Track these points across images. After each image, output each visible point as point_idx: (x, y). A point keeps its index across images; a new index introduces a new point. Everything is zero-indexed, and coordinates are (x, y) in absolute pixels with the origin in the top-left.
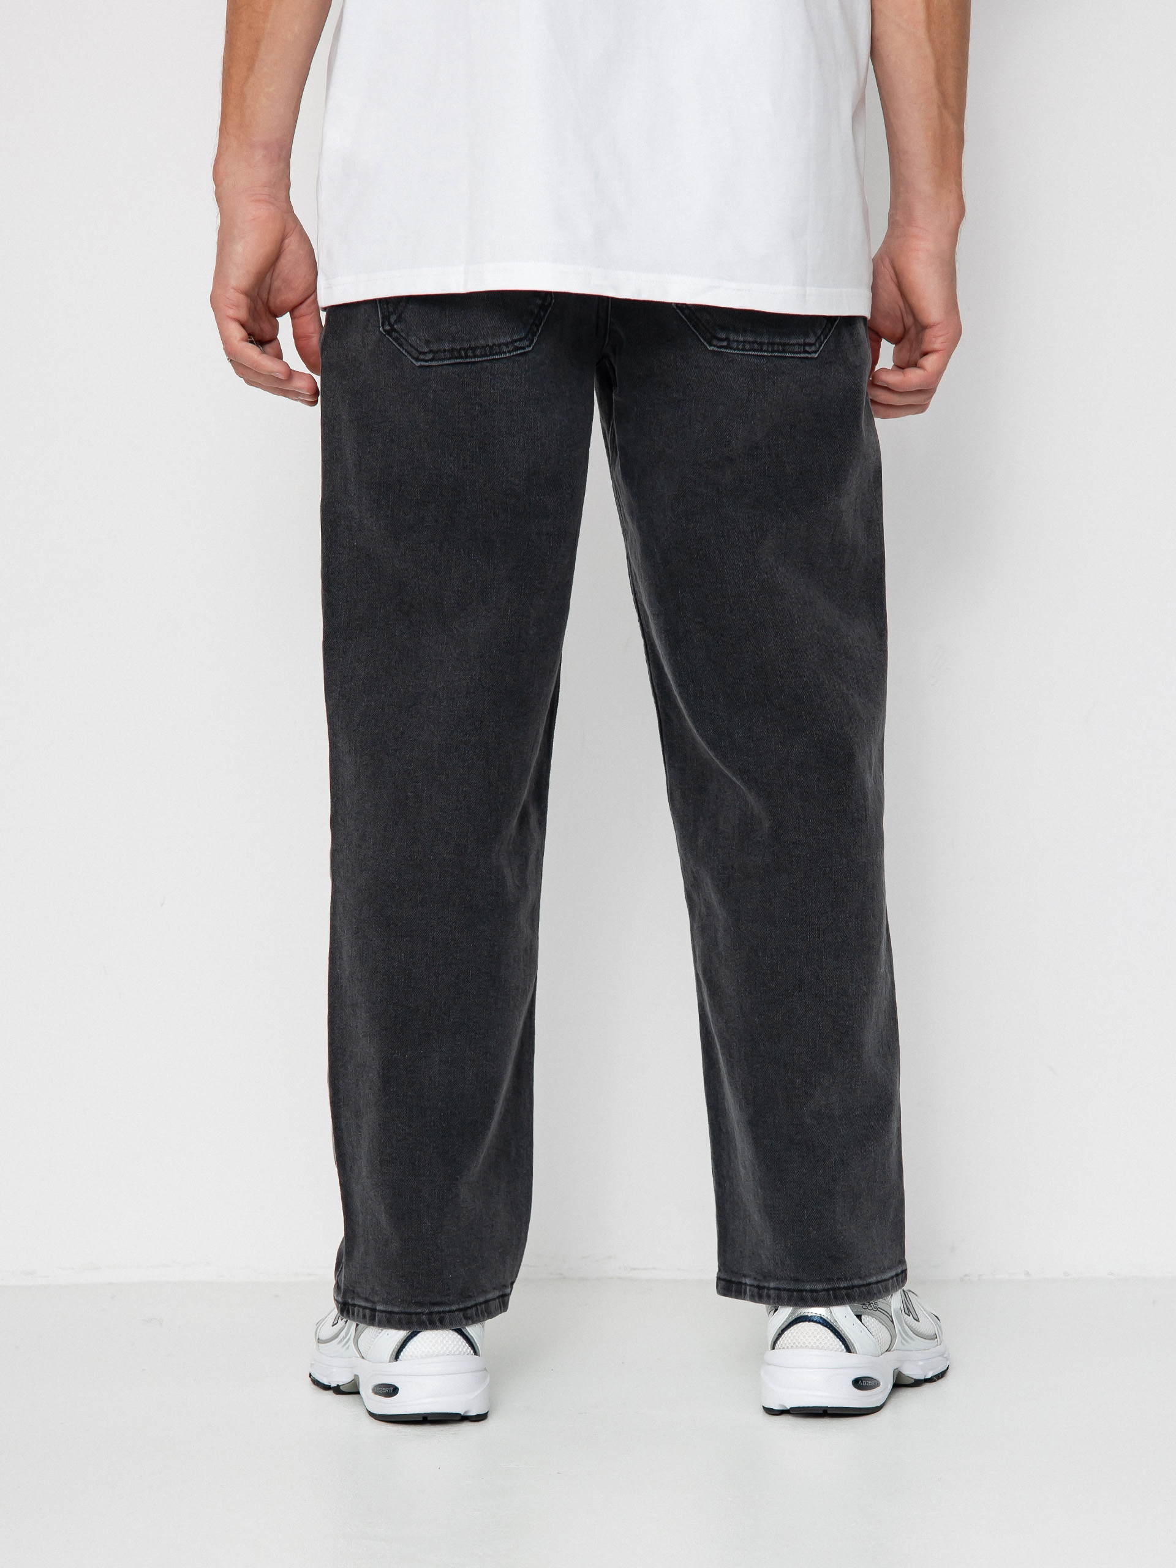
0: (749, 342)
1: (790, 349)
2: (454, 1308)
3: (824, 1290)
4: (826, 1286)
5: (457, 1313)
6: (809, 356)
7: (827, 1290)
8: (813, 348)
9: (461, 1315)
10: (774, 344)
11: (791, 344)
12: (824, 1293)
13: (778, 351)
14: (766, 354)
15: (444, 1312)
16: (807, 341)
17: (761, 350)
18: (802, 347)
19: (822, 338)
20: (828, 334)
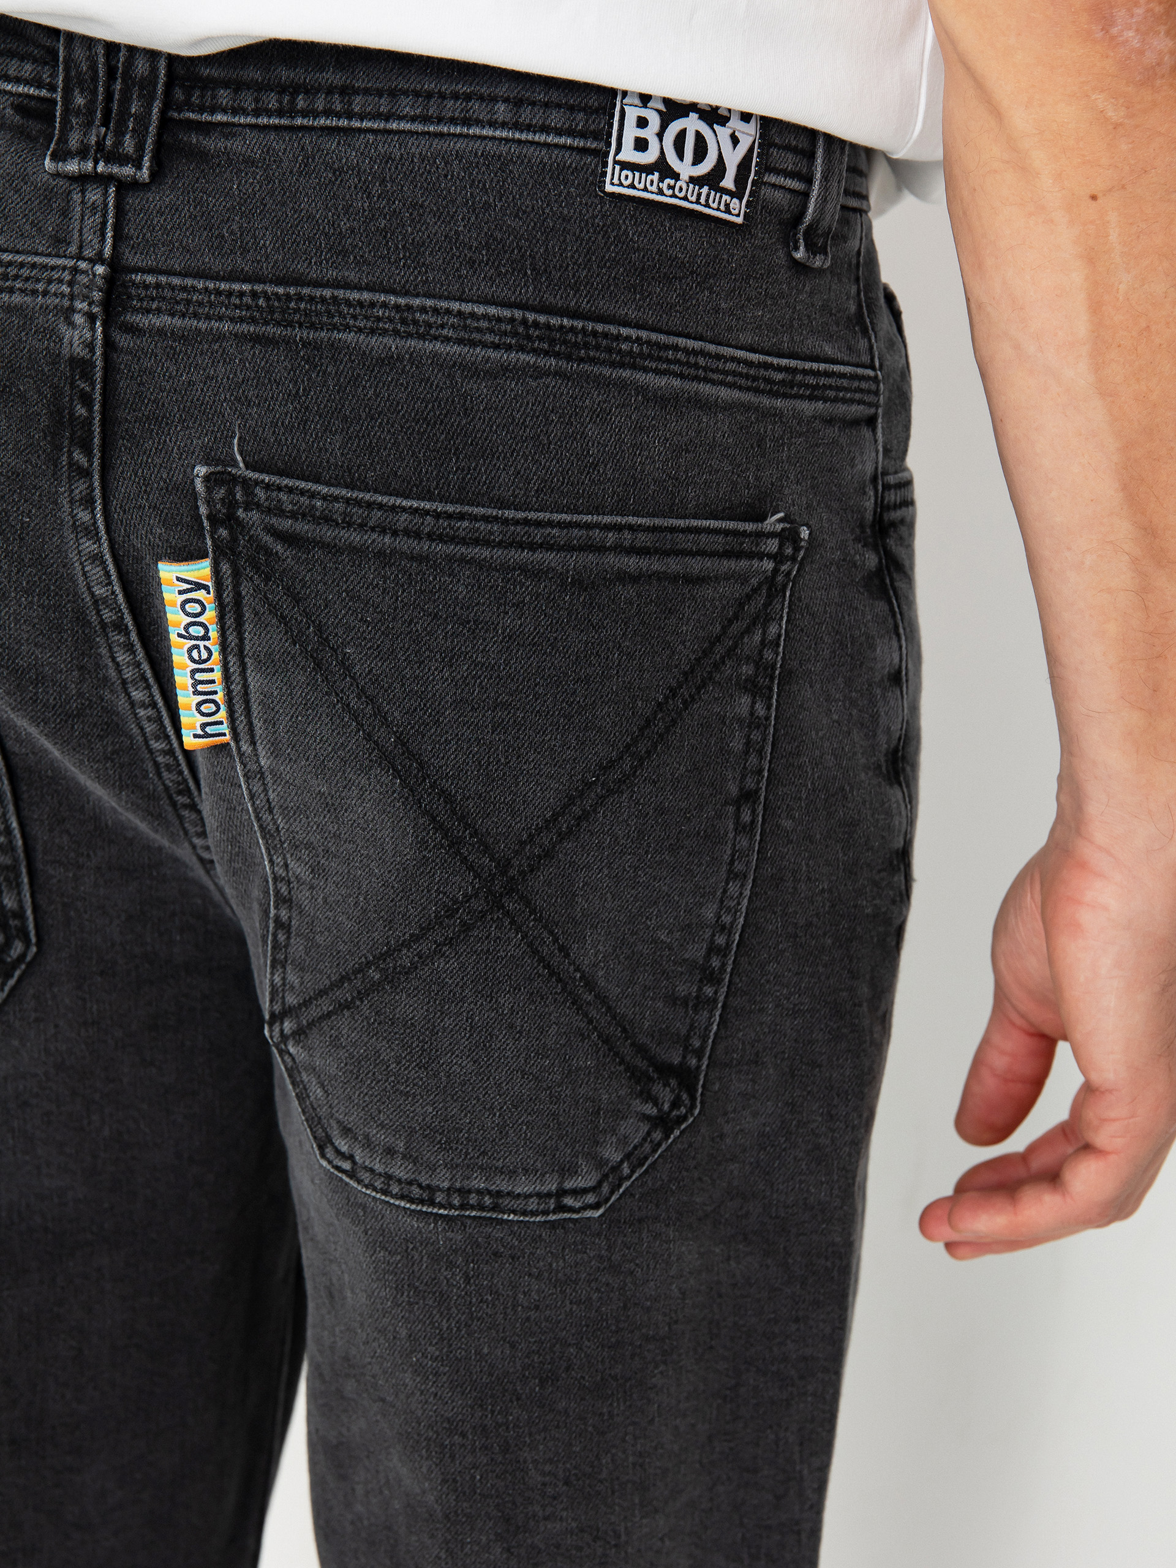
1: (515, 1204)
6: (575, 1216)
8: (591, 1199)
10: (469, 1192)
11: (519, 1195)
14: (443, 1211)
16: (569, 1185)
17: (432, 1203)
18: (552, 1201)
19: (626, 1170)
20: (646, 1158)
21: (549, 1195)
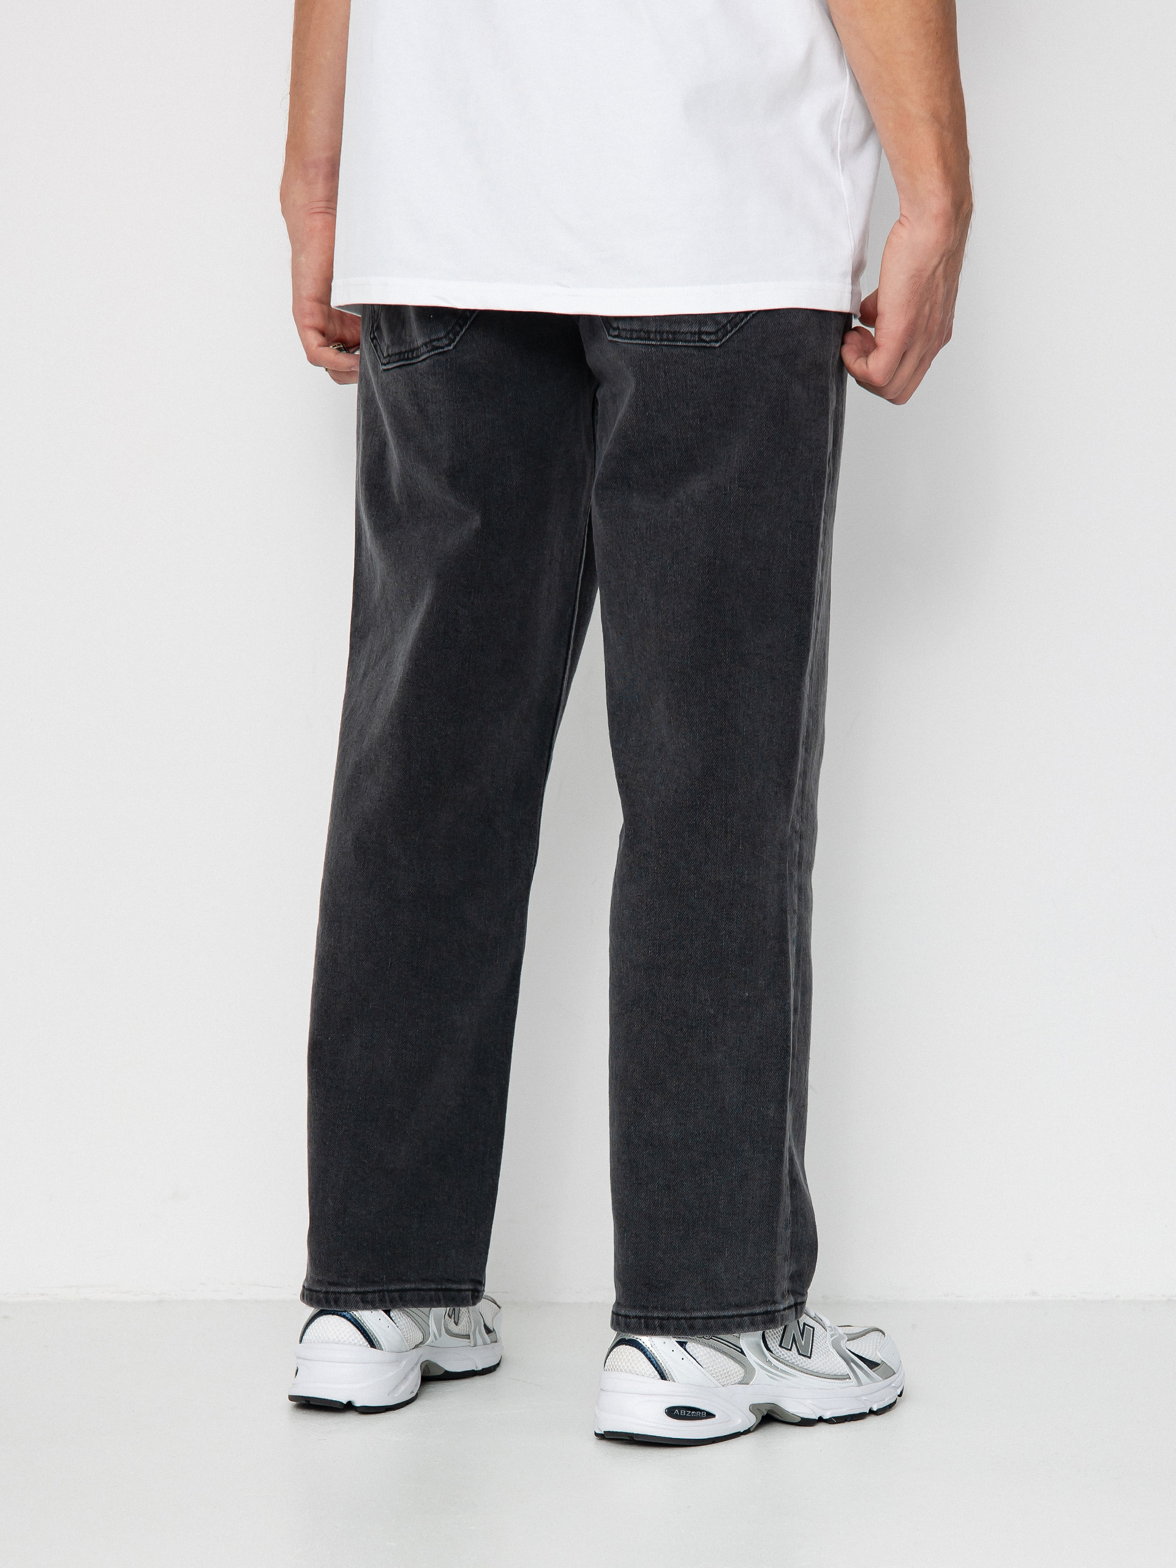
0: (636, 331)
1: (682, 337)
2: (350, 1290)
3: (636, 1317)
4: (638, 1313)
5: (353, 1295)
6: (708, 345)
7: (640, 1318)
8: (713, 337)
9: (358, 1298)
11: (683, 333)
12: (635, 1320)
13: (669, 340)
14: (654, 343)
15: (340, 1293)
16: (703, 329)
17: (649, 339)
18: (697, 336)
19: (729, 328)
20: (738, 324)
21: (695, 333)
